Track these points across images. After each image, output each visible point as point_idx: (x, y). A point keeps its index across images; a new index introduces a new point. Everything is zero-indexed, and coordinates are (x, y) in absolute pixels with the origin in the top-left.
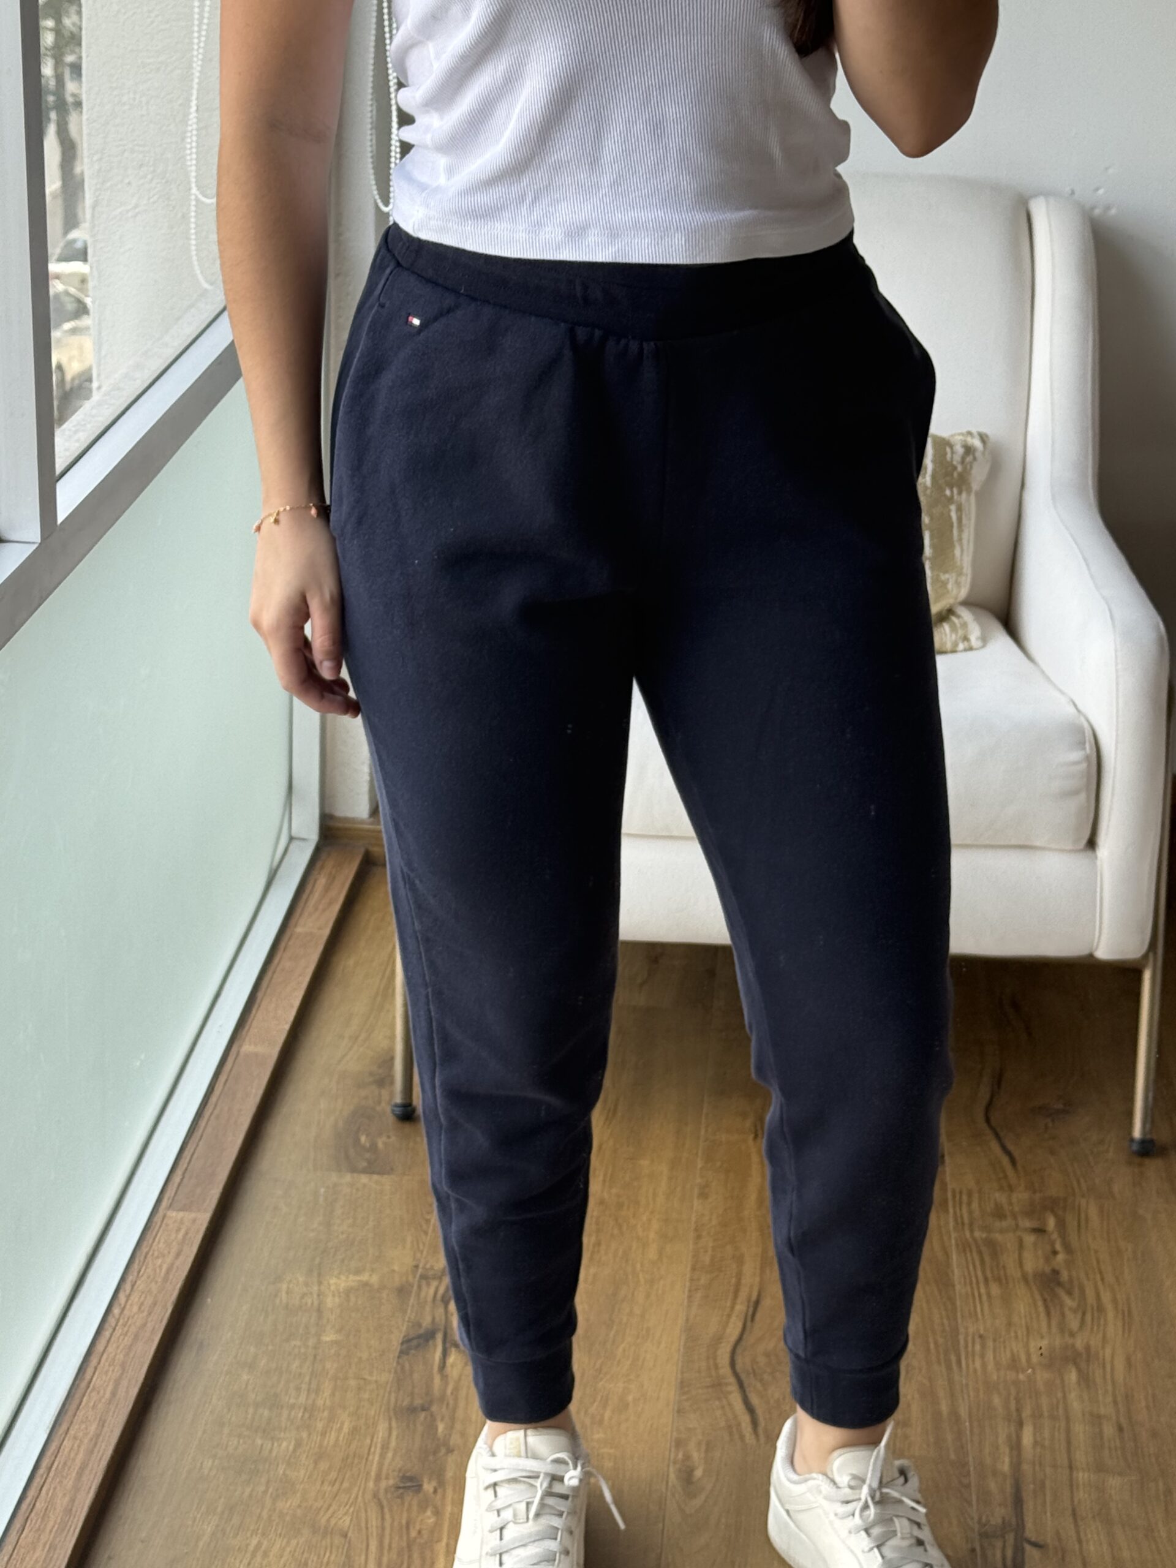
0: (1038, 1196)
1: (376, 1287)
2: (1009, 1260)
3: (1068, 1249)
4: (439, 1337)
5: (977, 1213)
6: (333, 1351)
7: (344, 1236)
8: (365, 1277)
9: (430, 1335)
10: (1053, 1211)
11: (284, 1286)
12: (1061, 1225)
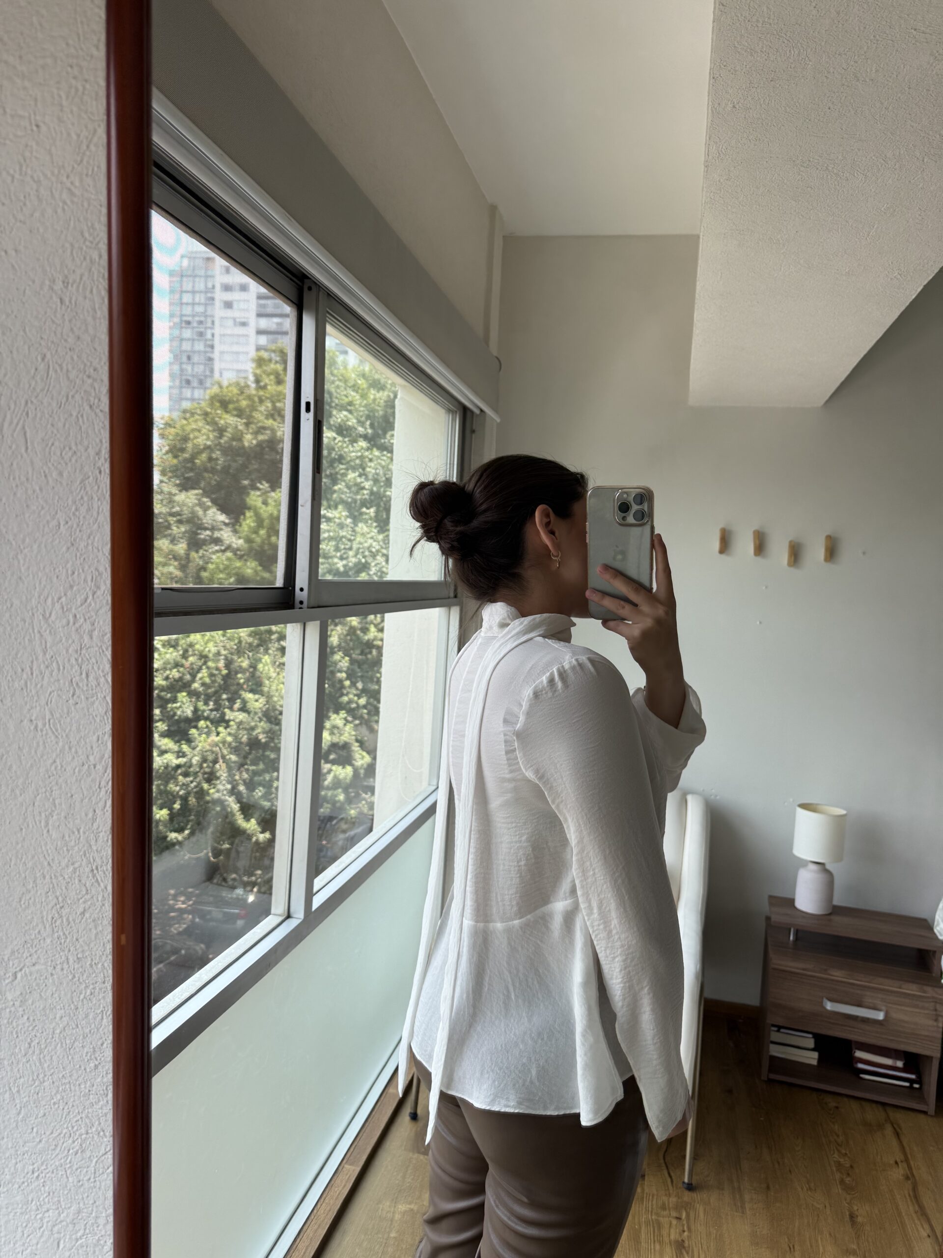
0: (680, 1200)
2: (665, 1232)
3: (689, 1229)
5: (654, 1206)
6: (392, 1243)
7: (409, 1184)
8: (412, 1206)
10: (685, 1209)
11: (381, 1207)
12: (688, 1216)
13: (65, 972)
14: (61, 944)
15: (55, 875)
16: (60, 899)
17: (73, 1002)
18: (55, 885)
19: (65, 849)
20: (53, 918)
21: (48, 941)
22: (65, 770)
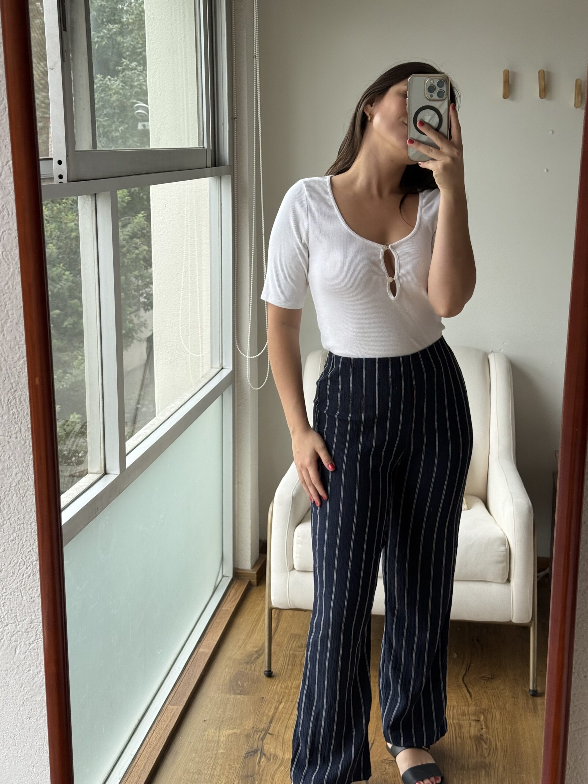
0: (478, 708)
1: (239, 734)
2: (465, 730)
3: (487, 727)
4: (259, 752)
5: (455, 714)
6: (221, 756)
7: (229, 716)
8: (235, 731)
9: (256, 752)
11: (207, 733)
12: (486, 719)
13: (18, 439)
14: (15, 418)
15: (9, 368)
16: (14, 385)
17: (25, 462)
18: (10, 375)
19: (17, 347)
20: (9, 400)
21: (6, 417)
22: (15, 289)
